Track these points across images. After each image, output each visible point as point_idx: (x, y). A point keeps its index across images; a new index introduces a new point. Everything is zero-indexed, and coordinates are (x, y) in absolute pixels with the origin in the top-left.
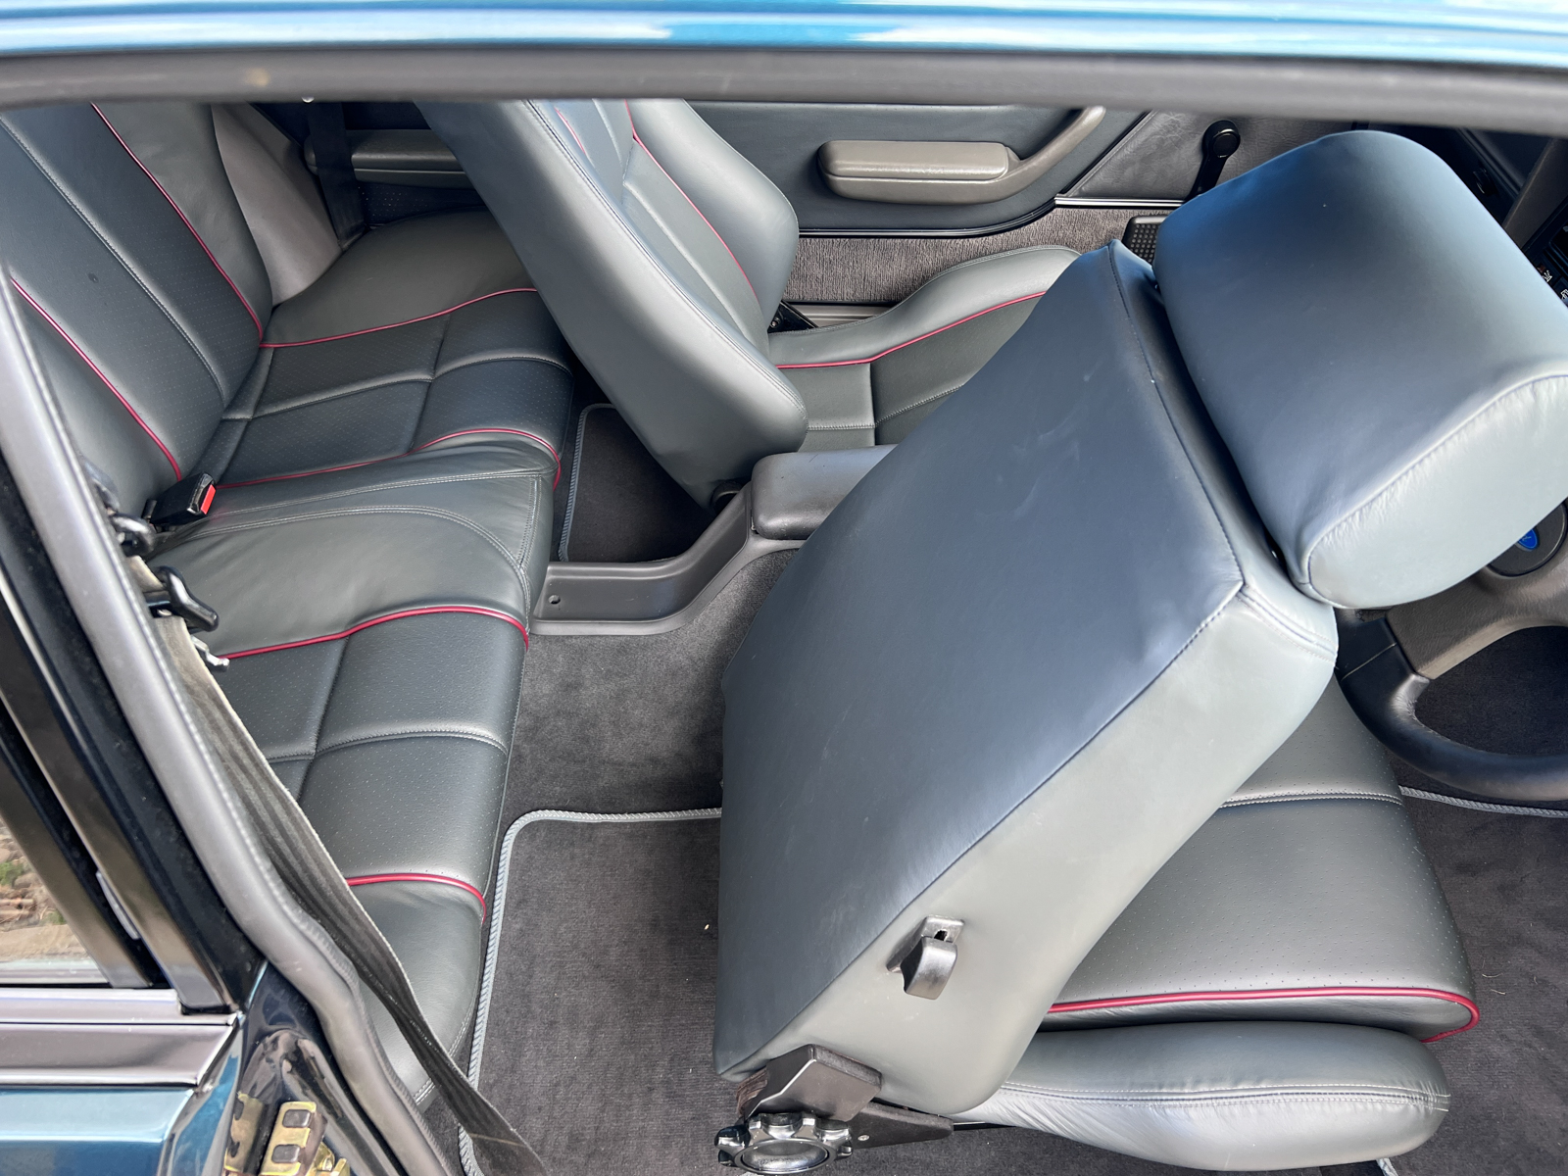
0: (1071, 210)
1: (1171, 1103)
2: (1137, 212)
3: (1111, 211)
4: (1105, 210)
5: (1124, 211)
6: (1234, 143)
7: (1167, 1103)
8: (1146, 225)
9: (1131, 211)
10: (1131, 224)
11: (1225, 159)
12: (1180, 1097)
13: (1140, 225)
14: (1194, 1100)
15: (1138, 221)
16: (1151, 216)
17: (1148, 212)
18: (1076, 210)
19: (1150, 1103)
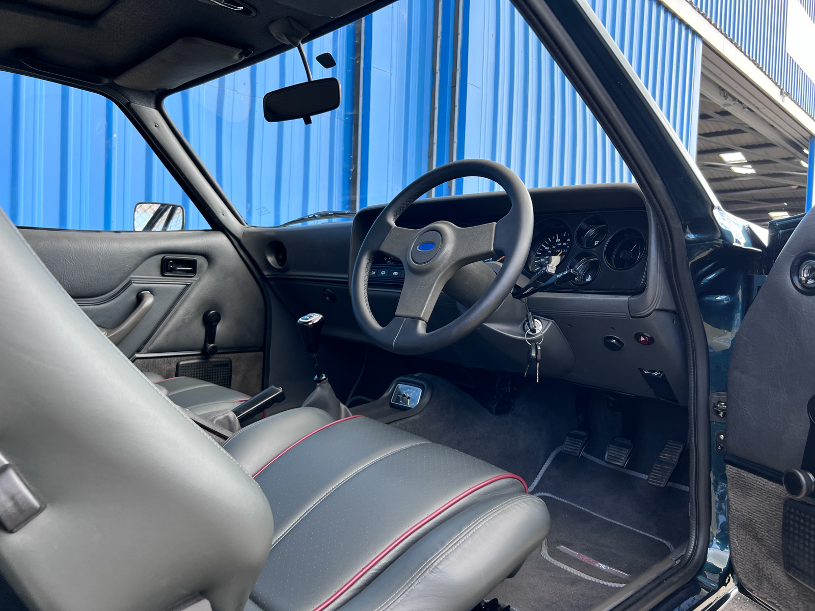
0: (145, 360)
1: (438, 561)
2: (179, 358)
3: (166, 359)
4: (163, 359)
5: (173, 358)
6: (218, 318)
7: (436, 564)
8: (186, 364)
9: (177, 358)
10: (178, 365)
11: (216, 325)
12: (440, 555)
13: (183, 364)
14: (448, 550)
15: (181, 363)
16: (187, 360)
17: (185, 358)
18: (148, 360)
19: (428, 572)
